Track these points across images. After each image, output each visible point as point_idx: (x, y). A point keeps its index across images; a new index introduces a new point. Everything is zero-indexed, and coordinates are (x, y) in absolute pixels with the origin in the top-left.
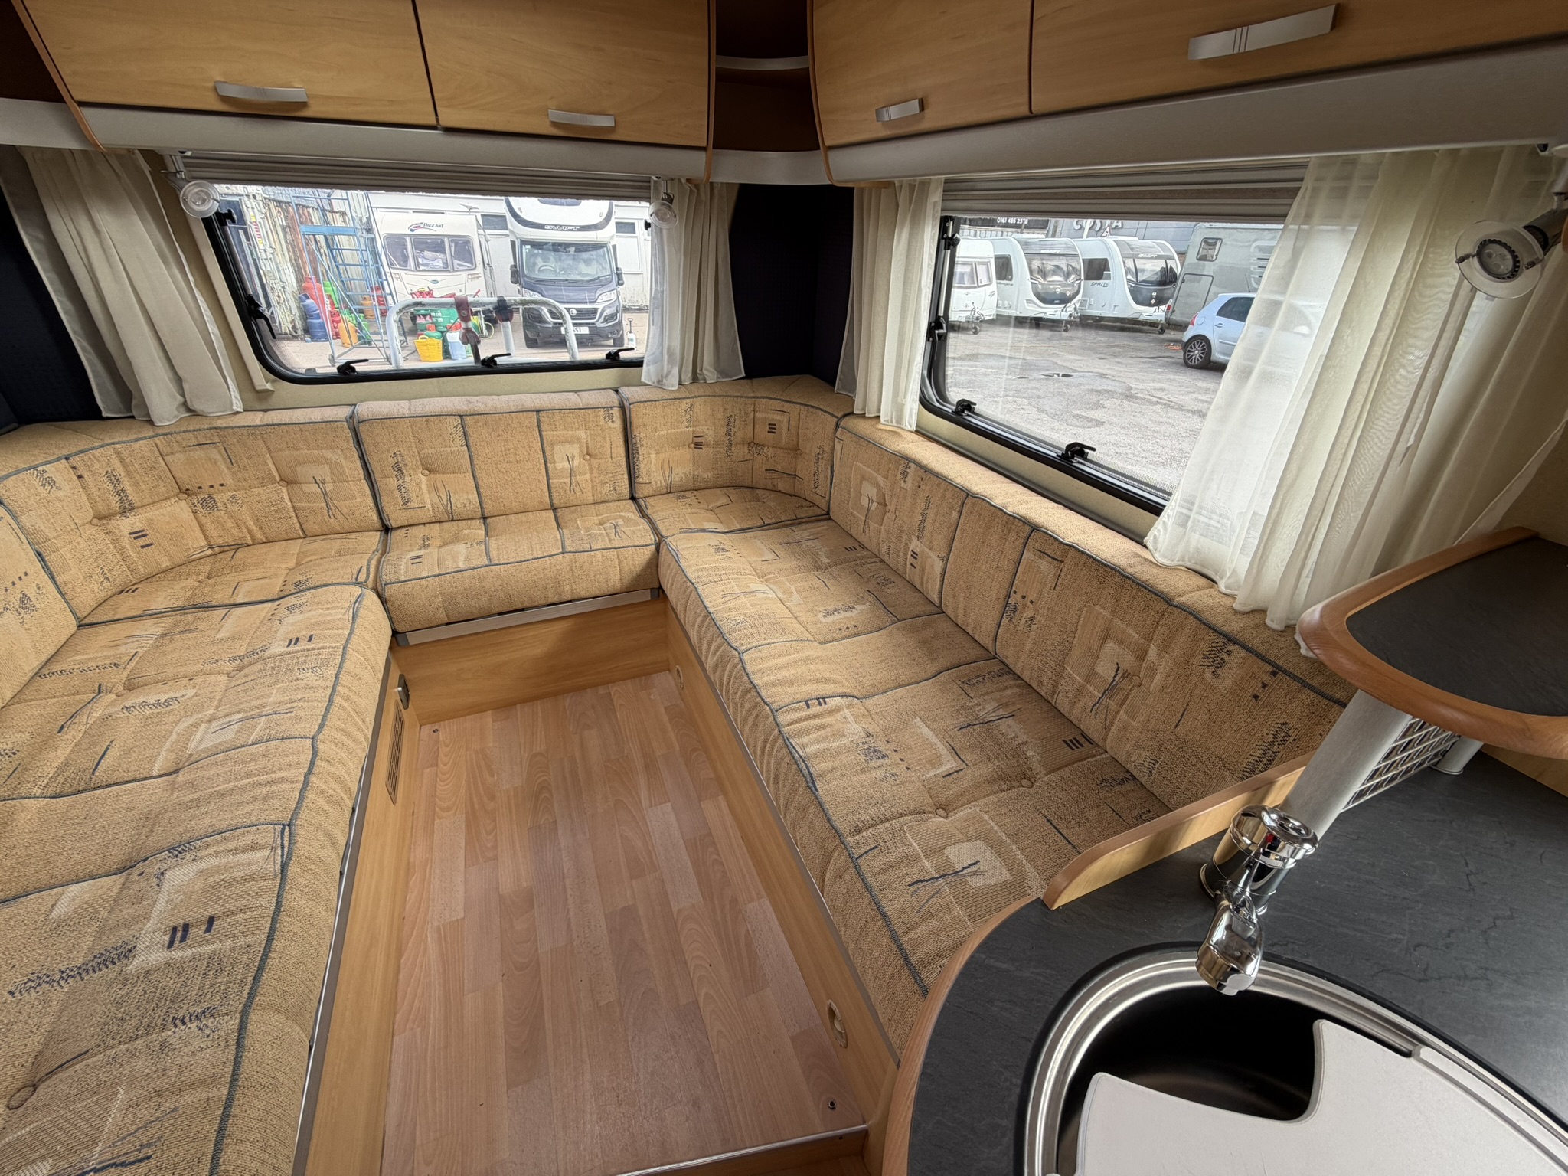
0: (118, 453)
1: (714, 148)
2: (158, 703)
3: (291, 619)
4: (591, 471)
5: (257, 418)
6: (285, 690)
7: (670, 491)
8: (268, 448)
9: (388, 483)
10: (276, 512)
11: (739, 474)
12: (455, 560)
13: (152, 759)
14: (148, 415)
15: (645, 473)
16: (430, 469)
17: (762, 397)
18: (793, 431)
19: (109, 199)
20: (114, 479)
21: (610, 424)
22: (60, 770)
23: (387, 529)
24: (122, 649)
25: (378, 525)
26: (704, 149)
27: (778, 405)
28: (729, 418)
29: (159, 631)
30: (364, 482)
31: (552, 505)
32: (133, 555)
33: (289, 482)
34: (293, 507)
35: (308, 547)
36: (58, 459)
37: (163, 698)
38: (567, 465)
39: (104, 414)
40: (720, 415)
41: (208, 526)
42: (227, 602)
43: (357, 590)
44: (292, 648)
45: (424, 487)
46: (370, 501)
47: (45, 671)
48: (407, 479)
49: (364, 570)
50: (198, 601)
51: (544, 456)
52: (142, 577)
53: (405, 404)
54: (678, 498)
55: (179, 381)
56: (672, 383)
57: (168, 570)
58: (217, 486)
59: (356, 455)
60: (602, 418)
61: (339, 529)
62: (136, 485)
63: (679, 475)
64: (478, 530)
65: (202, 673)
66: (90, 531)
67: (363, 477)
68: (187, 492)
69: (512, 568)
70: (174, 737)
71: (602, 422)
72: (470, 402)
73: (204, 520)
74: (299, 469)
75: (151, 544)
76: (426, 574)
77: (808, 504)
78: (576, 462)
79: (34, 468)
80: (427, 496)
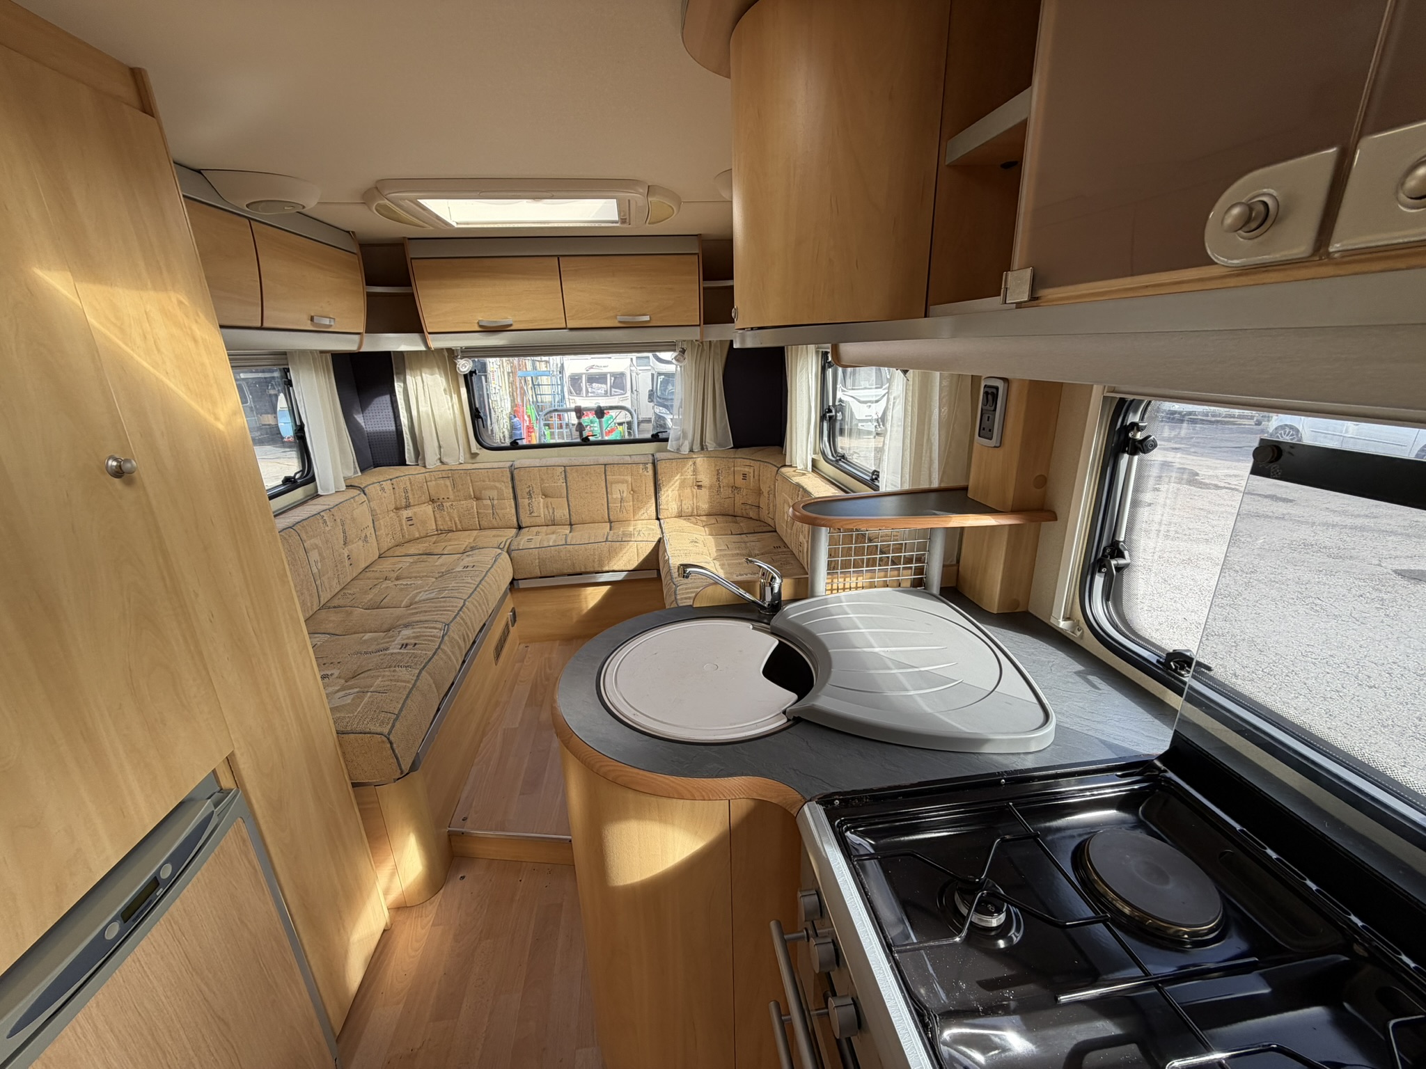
0: (410, 479)
1: (704, 324)
2: (407, 584)
3: (467, 559)
4: (633, 501)
5: (469, 466)
6: (458, 583)
7: (680, 515)
8: (471, 481)
9: (524, 502)
10: (469, 514)
11: (726, 506)
12: (548, 542)
13: (402, 601)
14: (425, 463)
15: (665, 502)
16: (546, 496)
17: (740, 458)
18: (756, 478)
19: (431, 367)
20: (406, 491)
21: (645, 473)
22: (369, 601)
23: (520, 528)
24: (396, 566)
25: (516, 525)
26: (699, 325)
27: (747, 462)
28: (718, 470)
29: (411, 561)
30: (512, 500)
31: (609, 519)
32: (405, 528)
33: (477, 498)
34: (477, 512)
35: (483, 533)
36: (387, 480)
37: (409, 583)
38: (619, 496)
39: (407, 463)
40: (713, 469)
41: (438, 519)
42: (439, 553)
43: (500, 551)
44: (465, 569)
45: (541, 505)
46: (513, 511)
47: (367, 570)
48: (534, 500)
49: (504, 543)
50: (428, 551)
51: (607, 490)
52: (406, 540)
53: (538, 460)
54: (685, 519)
55: (440, 447)
56: (685, 449)
57: (418, 539)
58: (446, 498)
59: (510, 485)
60: (641, 470)
61: (496, 525)
62: (414, 495)
63: (687, 506)
64: (567, 530)
65: (426, 576)
66: (392, 514)
67: (512, 497)
68: (433, 501)
69: (577, 547)
70: (411, 595)
71: (641, 471)
72: (570, 459)
73: (437, 516)
74: (483, 492)
75: (413, 525)
76: (532, 547)
77: (765, 525)
78: (625, 495)
79: (379, 482)
80: (542, 510)
